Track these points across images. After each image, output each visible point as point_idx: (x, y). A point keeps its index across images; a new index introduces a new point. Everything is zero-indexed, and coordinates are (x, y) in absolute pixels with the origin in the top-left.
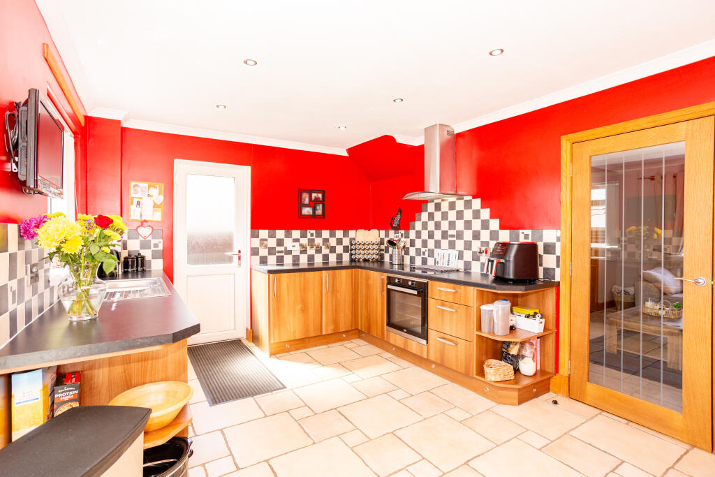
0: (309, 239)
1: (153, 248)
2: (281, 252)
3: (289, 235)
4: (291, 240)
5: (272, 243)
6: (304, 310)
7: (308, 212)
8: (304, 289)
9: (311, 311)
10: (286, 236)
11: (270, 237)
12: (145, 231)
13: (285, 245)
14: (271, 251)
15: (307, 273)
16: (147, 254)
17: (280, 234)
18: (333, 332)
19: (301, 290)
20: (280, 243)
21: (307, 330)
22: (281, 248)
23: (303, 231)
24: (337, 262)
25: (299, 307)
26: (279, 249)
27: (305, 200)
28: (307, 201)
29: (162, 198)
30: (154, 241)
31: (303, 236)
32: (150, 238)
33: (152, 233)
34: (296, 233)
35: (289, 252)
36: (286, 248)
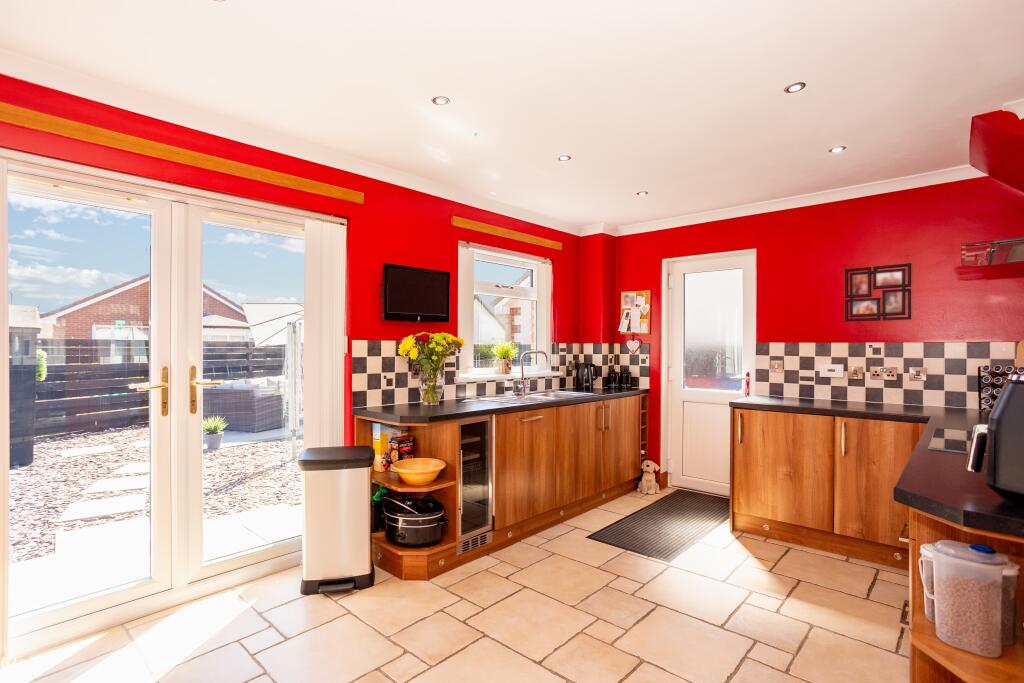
0: (868, 359)
1: (640, 365)
2: (811, 379)
3: (823, 351)
4: (828, 359)
5: (792, 363)
6: (795, 476)
7: (867, 308)
8: (795, 441)
9: (809, 482)
10: (818, 353)
11: (788, 353)
12: (632, 345)
13: (816, 369)
14: (791, 377)
15: (800, 416)
16: (635, 370)
17: (807, 349)
18: (858, 536)
19: (787, 442)
20: (807, 363)
21: (800, 514)
22: (810, 373)
23: (857, 344)
24: (867, 405)
25: (783, 469)
26: (803, 373)
27: (859, 288)
28: (864, 288)
29: (648, 306)
30: (642, 357)
31: (856, 352)
32: (638, 353)
33: (640, 347)
34: (840, 349)
35: (826, 381)
36: (817, 373)
